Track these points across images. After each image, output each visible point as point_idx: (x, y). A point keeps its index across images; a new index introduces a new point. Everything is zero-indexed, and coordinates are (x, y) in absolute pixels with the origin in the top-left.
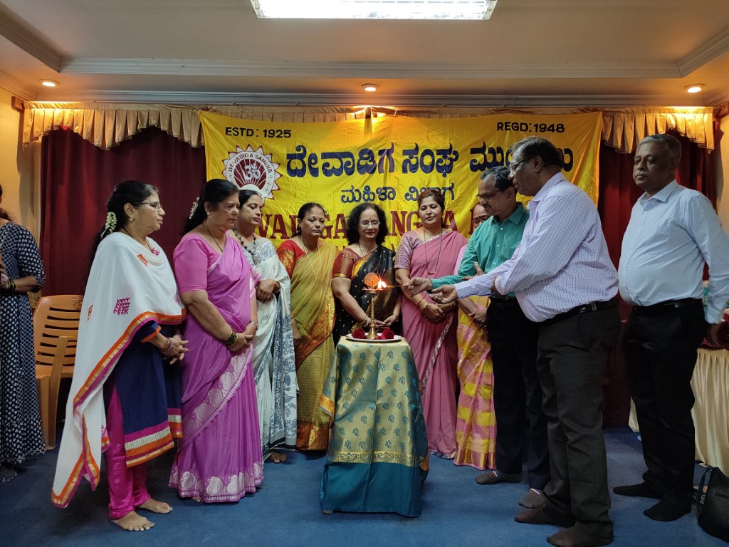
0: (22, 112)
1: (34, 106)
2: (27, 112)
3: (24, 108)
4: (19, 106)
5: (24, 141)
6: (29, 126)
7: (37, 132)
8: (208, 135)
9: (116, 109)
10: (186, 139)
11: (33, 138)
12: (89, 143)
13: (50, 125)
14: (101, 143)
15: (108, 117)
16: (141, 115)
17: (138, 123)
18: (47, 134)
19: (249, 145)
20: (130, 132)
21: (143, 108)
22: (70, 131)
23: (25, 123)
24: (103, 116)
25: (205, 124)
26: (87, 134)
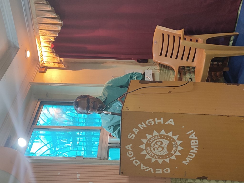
0: (47, 68)
1: (42, 62)
2: (46, 65)
3: (44, 67)
4: (44, 69)
5: (63, 67)
6: (54, 65)
7: (57, 60)
9: (36, 17)
11: (61, 62)
12: (60, 33)
13: (52, 54)
14: (59, 26)
15: (42, 21)
18: (58, 55)
20: (50, 8)
22: (54, 43)
23: (53, 66)
24: (42, 24)
26: (54, 33)
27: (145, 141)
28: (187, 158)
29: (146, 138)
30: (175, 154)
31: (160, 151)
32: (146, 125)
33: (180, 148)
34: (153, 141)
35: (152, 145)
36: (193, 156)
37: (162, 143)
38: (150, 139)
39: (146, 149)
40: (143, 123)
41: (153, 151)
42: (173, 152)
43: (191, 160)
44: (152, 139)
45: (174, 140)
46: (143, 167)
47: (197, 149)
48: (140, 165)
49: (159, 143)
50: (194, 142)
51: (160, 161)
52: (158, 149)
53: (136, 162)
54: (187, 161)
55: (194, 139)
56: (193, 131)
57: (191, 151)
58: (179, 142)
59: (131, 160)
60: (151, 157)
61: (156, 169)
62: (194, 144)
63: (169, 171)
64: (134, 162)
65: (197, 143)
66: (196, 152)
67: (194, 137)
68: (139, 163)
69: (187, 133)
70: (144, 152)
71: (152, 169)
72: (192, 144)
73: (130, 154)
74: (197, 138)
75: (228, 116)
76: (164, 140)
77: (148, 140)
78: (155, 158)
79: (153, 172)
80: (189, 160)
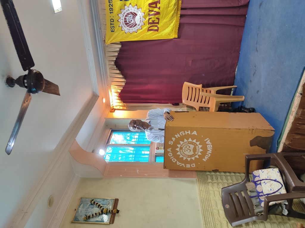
1: (112, 106)
2: (115, 108)
4: (113, 110)
5: (126, 109)
6: (120, 107)
7: (122, 104)
8: (115, 40)
9: (109, 77)
10: (118, 49)
11: (124, 106)
12: (124, 87)
13: (119, 100)
14: (124, 83)
15: (113, 80)
16: (111, 68)
17: (114, 69)
18: (122, 101)
19: (118, 21)
20: (118, 72)
21: (108, 67)
22: (120, 93)
24: (113, 82)
25: (111, 41)
26: (121, 87)
27: (179, 146)
28: (206, 157)
29: (180, 144)
30: (198, 154)
31: (189, 152)
32: (180, 135)
33: (201, 150)
34: (184, 146)
35: (184, 148)
36: (209, 155)
37: (190, 147)
38: (182, 144)
39: (180, 151)
40: (178, 134)
41: (184, 152)
42: (196, 153)
43: (208, 158)
44: (184, 144)
45: (197, 145)
46: (178, 163)
47: (211, 151)
48: (176, 162)
49: (188, 147)
50: (209, 146)
51: (189, 159)
52: (187, 151)
53: (174, 160)
54: (205, 158)
55: (209, 144)
56: (208, 139)
57: (208, 152)
58: (200, 146)
59: (171, 158)
60: (183, 156)
61: (187, 165)
62: (210, 147)
63: (195, 166)
64: (172, 160)
65: (212, 147)
66: (211, 153)
67: (209, 143)
68: (176, 160)
69: (205, 140)
70: (179, 153)
71: (184, 165)
72: (208, 147)
73: (170, 154)
74: (211, 143)
75: (229, 129)
76: (191, 145)
77: (181, 145)
78: (186, 157)
79: (184, 167)
80: (207, 158)
